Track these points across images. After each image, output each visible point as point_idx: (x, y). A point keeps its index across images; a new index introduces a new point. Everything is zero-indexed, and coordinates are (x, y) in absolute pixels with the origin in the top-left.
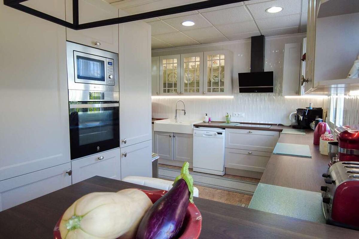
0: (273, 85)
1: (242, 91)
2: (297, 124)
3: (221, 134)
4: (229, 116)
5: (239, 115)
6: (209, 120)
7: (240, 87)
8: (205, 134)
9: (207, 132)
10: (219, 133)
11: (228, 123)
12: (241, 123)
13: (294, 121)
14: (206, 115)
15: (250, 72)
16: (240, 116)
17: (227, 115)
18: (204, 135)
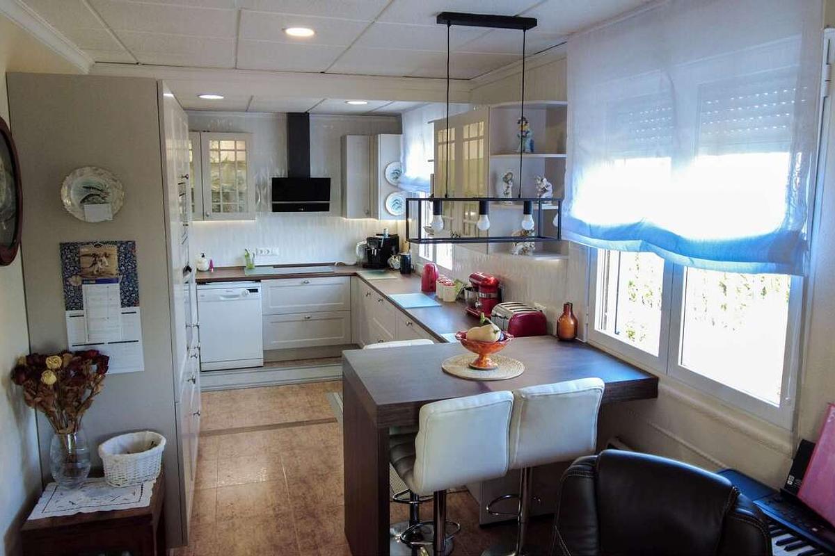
0: (329, 200)
1: (276, 209)
2: (366, 261)
3: (256, 291)
4: (251, 256)
5: (269, 251)
6: (211, 266)
7: (274, 202)
8: (224, 296)
9: (228, 291)
10: (251, 291)
11: (251, 268)
12: (275, 266)
13: (361, 256)
14: (203, 256)
15: (287, 177)
16: (270, 254)
17: (246, 254)
18: (222, 298)
